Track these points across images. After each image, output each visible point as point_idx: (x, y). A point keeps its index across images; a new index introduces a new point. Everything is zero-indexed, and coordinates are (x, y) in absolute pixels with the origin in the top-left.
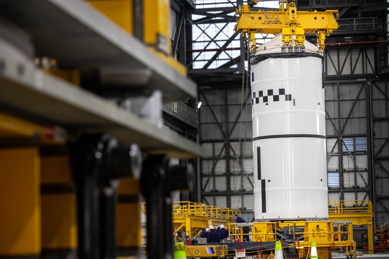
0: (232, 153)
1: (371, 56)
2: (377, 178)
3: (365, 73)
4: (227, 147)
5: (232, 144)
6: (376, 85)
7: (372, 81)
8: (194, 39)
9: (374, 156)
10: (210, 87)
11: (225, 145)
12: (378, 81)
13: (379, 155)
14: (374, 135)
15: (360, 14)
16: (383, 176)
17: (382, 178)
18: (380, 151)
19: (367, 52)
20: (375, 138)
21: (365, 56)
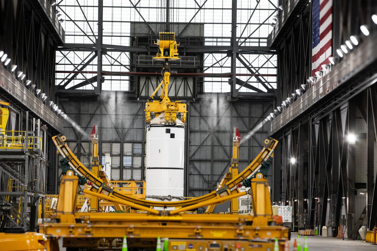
0: (82, 151)
1: (191, 83)
2: (190, 174)
3: (186, 96)
4: (79, 146)
5: (83, 144)
6: (193, 105)
7: (191, 102)
8: (57, 62)
9: (189, 158)
10: (68, 100)
11: (78, 145)
12: (195, 102)
13: (193, 158)
14: (190, 142)
15: (185, 54)
16: (195, 174)
17: (194, 175)
18: (194, 154)
19: (188, 80)
20: (190, 145)
21: (186, 83)
